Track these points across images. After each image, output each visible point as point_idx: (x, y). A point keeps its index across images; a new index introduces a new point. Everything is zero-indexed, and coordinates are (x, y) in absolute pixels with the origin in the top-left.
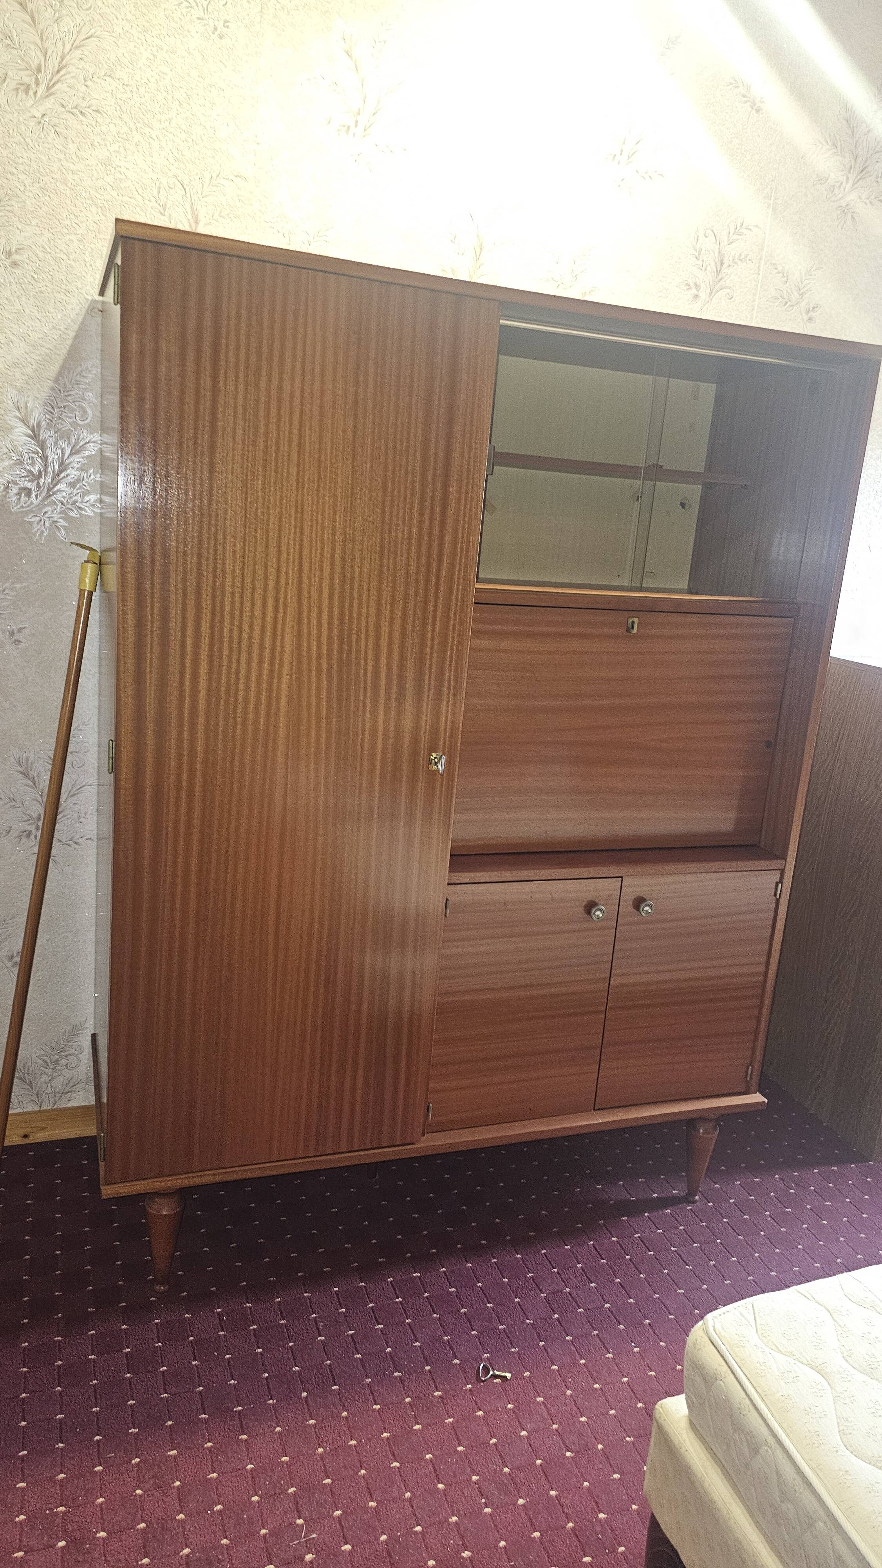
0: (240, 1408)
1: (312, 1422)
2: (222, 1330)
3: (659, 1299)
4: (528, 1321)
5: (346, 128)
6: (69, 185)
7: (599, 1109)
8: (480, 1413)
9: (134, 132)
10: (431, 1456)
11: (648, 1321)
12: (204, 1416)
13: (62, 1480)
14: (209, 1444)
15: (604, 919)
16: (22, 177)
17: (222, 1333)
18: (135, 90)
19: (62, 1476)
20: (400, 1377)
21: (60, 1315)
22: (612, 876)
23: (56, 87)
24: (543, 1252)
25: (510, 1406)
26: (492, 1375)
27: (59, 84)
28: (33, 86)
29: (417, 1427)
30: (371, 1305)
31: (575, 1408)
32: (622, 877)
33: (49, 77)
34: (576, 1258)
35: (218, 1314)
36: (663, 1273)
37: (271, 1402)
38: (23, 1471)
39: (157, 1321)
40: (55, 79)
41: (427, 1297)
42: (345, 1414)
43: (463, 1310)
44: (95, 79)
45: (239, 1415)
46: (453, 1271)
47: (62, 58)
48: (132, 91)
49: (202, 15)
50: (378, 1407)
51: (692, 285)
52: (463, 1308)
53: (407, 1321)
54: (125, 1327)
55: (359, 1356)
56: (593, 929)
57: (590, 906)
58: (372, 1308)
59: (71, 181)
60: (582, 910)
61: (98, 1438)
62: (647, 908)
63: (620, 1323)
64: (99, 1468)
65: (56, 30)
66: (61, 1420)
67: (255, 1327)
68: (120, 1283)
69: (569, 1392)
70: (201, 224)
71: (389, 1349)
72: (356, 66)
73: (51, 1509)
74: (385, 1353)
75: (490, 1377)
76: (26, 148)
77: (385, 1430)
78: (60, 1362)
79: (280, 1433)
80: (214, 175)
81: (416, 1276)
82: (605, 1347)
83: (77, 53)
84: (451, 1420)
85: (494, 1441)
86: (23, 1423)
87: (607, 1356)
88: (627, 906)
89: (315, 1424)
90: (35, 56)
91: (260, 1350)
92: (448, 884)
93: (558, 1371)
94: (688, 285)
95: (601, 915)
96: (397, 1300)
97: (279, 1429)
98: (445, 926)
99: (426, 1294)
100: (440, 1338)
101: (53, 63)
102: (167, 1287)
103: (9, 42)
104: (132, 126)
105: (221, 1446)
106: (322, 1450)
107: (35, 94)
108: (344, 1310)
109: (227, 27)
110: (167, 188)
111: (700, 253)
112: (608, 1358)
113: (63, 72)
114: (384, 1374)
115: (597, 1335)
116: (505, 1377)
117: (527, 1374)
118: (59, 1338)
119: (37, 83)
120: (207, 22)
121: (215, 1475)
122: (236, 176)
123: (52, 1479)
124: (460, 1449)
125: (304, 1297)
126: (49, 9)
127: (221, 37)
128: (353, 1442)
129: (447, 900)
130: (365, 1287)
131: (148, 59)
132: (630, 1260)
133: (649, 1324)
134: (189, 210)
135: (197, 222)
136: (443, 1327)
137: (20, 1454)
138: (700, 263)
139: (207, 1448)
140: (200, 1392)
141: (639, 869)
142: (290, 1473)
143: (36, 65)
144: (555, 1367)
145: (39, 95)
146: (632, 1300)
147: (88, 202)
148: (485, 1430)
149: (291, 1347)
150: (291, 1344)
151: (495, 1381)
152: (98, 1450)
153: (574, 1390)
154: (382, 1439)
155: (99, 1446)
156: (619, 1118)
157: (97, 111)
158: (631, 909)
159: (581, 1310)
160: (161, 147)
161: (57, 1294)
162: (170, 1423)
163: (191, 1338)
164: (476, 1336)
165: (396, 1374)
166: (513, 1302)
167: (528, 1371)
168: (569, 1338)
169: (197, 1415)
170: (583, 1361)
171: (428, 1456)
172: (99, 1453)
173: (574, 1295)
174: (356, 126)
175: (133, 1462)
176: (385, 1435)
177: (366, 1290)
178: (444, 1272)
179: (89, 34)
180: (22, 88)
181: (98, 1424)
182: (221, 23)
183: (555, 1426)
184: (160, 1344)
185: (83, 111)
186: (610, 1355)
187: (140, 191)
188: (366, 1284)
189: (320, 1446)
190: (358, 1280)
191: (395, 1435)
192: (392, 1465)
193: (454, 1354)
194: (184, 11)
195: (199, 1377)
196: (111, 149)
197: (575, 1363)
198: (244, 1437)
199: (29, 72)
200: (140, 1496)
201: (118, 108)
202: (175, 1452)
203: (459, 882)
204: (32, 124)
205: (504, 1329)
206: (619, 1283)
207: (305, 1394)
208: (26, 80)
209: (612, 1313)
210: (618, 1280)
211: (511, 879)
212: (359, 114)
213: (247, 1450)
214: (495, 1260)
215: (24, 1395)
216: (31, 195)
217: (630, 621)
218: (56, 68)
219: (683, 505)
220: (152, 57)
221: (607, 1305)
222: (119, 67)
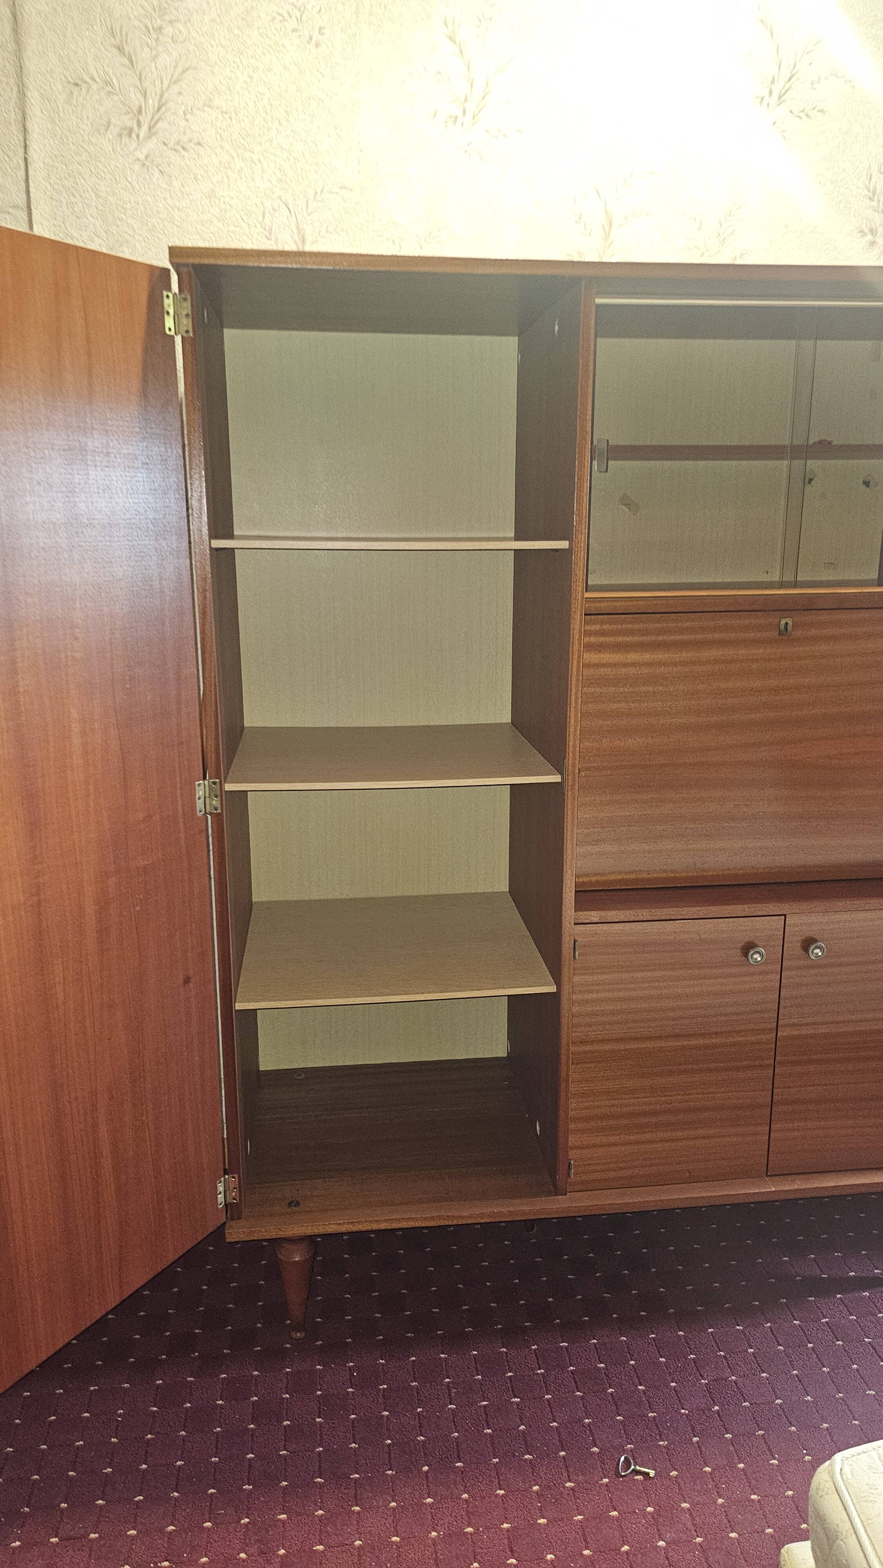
0: (357, 1476)
1: (429, 1500)
2: (352, 1387)
3: (842, 1399)
4: (683, 1411)
5: (454, 118)
6: (176, 222)
7: (772, 1176)
8: (615, 1513)
9: (236, 158)
10: (553, 1557)
11: (825, 1425)
12: (319, 1480)
13: (170, 1533)
14: (320, 1512)
15: (764, 963)
16: (131, 221)
17: (351, 1390)
18: (234, 115)
19: (172, 1528)
20: (531, 1460)
21: (196, 1354)
22: (772, 914)
23: (158, 126)
24: (709, 1330)
25: (649, 1509)
26: (633, 1470)
27: (160, 121)
28: (136, 128)
29: (542, 1521)
30: (510, 1374)
31: (725, 1521)
32: (785, 915)
33: (149, 118)
34: (748, 1341)
35: (350, 1368)
36: (851, 1369)
37: (390, 1472)
38: (136, 1518)
39: (288, 1370)
40: (156, 118)
41: (572, 1371)
42: (465, 1496)
43: (610, 1390)
44: (195, 110)
45: (355, 1483)
46: (605, 1344)
47: (161, 96)
48: (231, 118)
49: (296, 26)
50: (502, 1492)
51: (866, 231)
52: (610, 1387)
53: (546, 1397)
54: (256, 1373)
55: (489, 1431)
56: (753, 974)
57: (747, 948)
58: (510, 1377)
59: (178, 218)
60: (739, 952)
61: (212, 1491)
62: (817, 951)
63: (791, 1424)
64: (208, 1524)
65: (154, 69)
66: (180, 1467)
67: (385, 1386)
68: (259, 1325)
69: (720, 1501)
70: (308, 243)
71: (522, 1427)
72: (461, 51)
73: (155, 1563)
74: (518, 1431)
75: (631, 1473)
76: (133, 192)
77: (506, 1520)
78: (189, 1405)
79: (394, 1509)
80: (319, 192)
81: (564, 1346)
82: (770, 1450)
83: (176, 88)
84: (580, 1517)
85: (626, 1548)
86: (144, 1466)
87: (771, 1462)
88: (794, 946)
89: (433, 1503)
90: (135, 99)
91: (386, 1413)
92: (575, 924)
93: (711, 1474)
94: (861, 231)
95: (759, 959)
96: (539, 1371)
97: (393, 1504)
98: (574, 970)
99: (572, 1368)
100: (581, 1420)
101: (152, 102)
102: (303, 1334)
103: (110, 88)
104: (234, 153)
105: (332, 1516)
106: (436, 1534)
107: (138, 137)
108: (480, 1377)
109: (323, 34)
110: (272, 211)
111: (874, 193)
112: (772, 1464)
113: (163, 109)
114: (514, 1456)
115: (763, 1435)
116: (648, 1474)
117: (674, 1473)
118: (192, 1379)
119: (139, 125)
120: (301, 33)
121: (321, 1548)
122: (341, 188)
123: (161, 1530)
124: (586, 1552)
125: (441, 1358)
126: (146, 49)
127: (317, 45)
128: (470, 1530)
129: (575, 941)
130: (506, 1353)
131: (245, 82)
132: (812, 1348)
133: (827, 1429)
134: (295, 231)
135: (304, 242)
136: (585, 1407)
137: (136, 1499)
138: (874, 204)
139: (317, 1516)
140: (319, 1453)
141: (805, 906)
142: (399, 1556)
143: (137, 107)
144: (708, 1469)
145: (141, 136)
146: (809, 1398)
147: (195, 237)
148: (617, 1534)
149: (419, 1413)
150: (419, 1410)
151: (636, 1477)
152: (211, 1505)
153: (728, 1499)
154: (501, 1530)
155: (211, 1500)
156: (796, 1187)
157: (199, 144)
158: (799, 951)
159: (747, 1404)
160: (263, 171)
161: (197, 1331)
162: (285, 1483)
163: (319, 1393)
164: (621, 1422)
165: (527, 1457)
166: (668, 1386)
167: (676, 1470)
168: (728, 1436)
169: (314, 1477)
170: (741, 1466)
171: (550, 1557)
172: (210, 1509)
173: (740, 1385)
174: (464, 114)
175: (242, 1521)
176: (506, 1526)
177: (507, 1357)
178: (595, 1344)
179: (186, 66)
180: (125, 132)
181: (214, 1476)
182: (317, 32)
183: (699, 1540)
184: (287, 1396)
185: (185, 145)
186: (775, 1462)
187: (245, 218)
188: (508, 1349)
189: (434, 1530)
190: (501, 1345)
191: (516, 1527)
192: (508, 1562)
193: (594, 1440)
194: (278, 26)
195: (321, 1436)
196: (214, 181)
197: (733, 1466)
198: (357, 1508)
199: (131, 115)
200: (244, 1560)
201: (219, 138)
202: (285, 1516)
203: (588, 921)
204: (137, 167)
205: (654, 1417)
206: (797, 1375)
207: (426, 1468)
208: (129, 124)
209: (784, 1412)
210: (795, 1372)
211: (649, 918)
212: (466, 100)
213: (358, 1522)
214: (653, 1336)
215: (149, 1436)
216: (140, 238)
217: (783, 622)
218: (156, 106)
219: (867, 484)
220: (248, 80)
221: (778, 1401)
222: (216, 95)
